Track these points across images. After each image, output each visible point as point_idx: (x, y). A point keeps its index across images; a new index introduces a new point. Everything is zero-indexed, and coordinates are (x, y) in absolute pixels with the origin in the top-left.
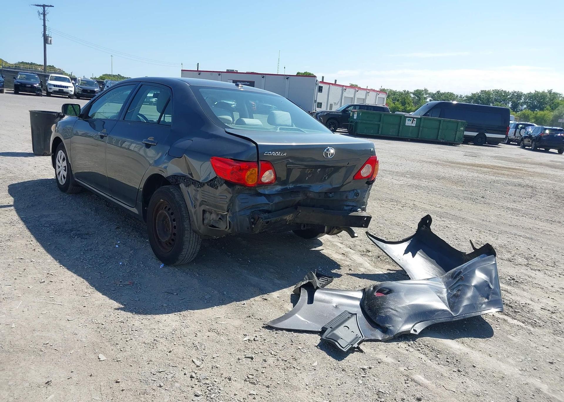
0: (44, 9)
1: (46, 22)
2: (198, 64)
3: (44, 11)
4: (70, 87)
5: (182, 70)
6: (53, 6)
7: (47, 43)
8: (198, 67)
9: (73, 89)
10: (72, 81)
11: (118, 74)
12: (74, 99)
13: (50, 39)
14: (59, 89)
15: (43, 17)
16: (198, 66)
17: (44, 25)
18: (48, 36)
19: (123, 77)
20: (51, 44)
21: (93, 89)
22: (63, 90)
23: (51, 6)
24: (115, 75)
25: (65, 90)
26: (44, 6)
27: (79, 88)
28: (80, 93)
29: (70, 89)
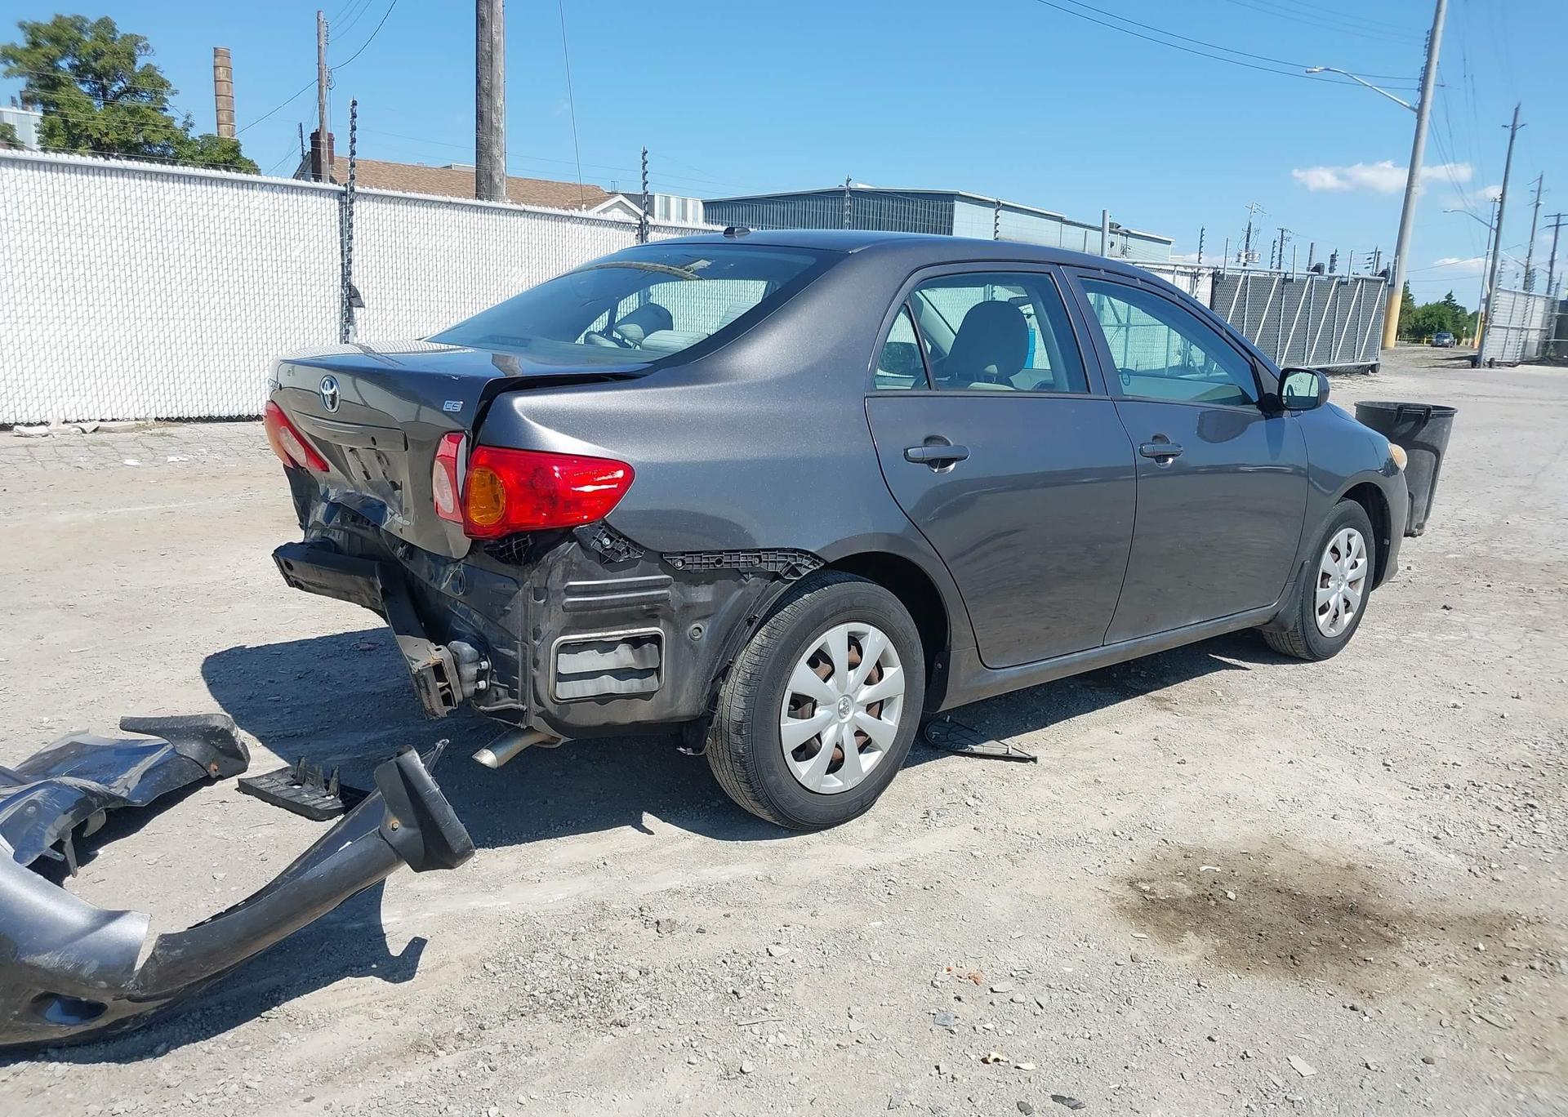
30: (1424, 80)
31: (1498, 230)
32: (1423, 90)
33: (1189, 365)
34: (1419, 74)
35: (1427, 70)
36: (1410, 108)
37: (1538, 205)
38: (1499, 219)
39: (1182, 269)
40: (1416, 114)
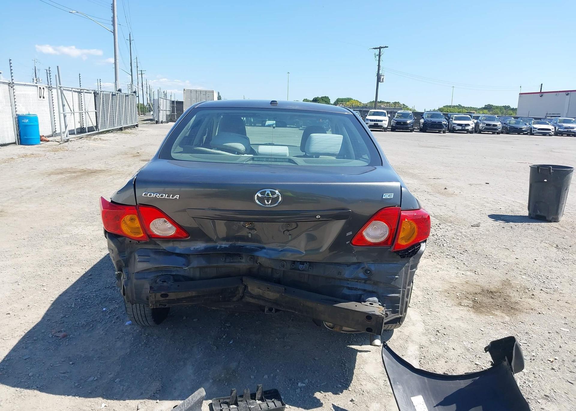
0: (380, 50)
1: (381, 62)
2: (542, 84)
3: (380, 52)
4: (384, 120)
5: (521, 94)
6: (388, 47)
7: (379, 81)
8: (541, 89)
9: (387, 123)
10: (387, 115)
11: (459, 105)
12: (387, 132)
13: (382, 77)
14: (374, 123)
15: (378, 58)
16: (541, 87)
17: (379, 66)
18: (381, 74)
19: (463, 107)
20: (383, 82)
21: (406, 120)
22: (378, 124)
23: (386, 47)
24: (455, 105)
25: (379, 123)
26: (380, 48)
27: (393, 121)
28: (394, 125)
29: (384, 122)
30: (113, 21)
31: (132, 75)
32: (114, 25)
33: (83, 127)
34: (111, 19)
35: (114, 17)
36: (111, 31)
37: (137, 67)
38: (131, 72)
39: (75, 90)
40: (113, 34)
